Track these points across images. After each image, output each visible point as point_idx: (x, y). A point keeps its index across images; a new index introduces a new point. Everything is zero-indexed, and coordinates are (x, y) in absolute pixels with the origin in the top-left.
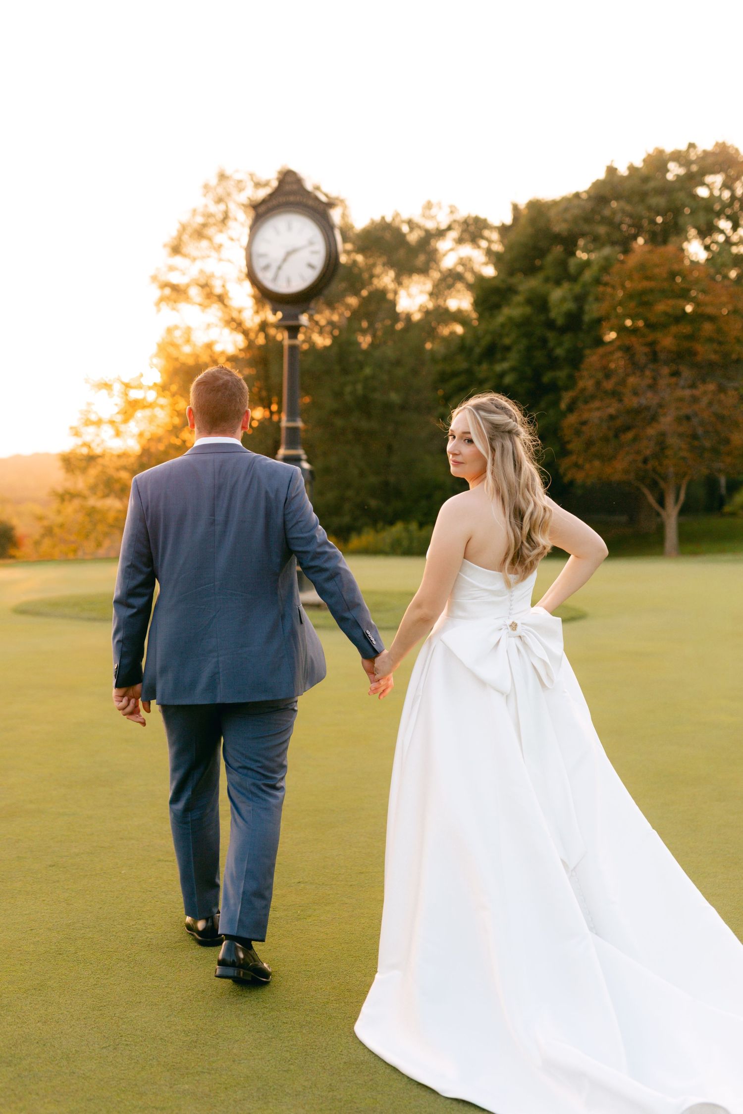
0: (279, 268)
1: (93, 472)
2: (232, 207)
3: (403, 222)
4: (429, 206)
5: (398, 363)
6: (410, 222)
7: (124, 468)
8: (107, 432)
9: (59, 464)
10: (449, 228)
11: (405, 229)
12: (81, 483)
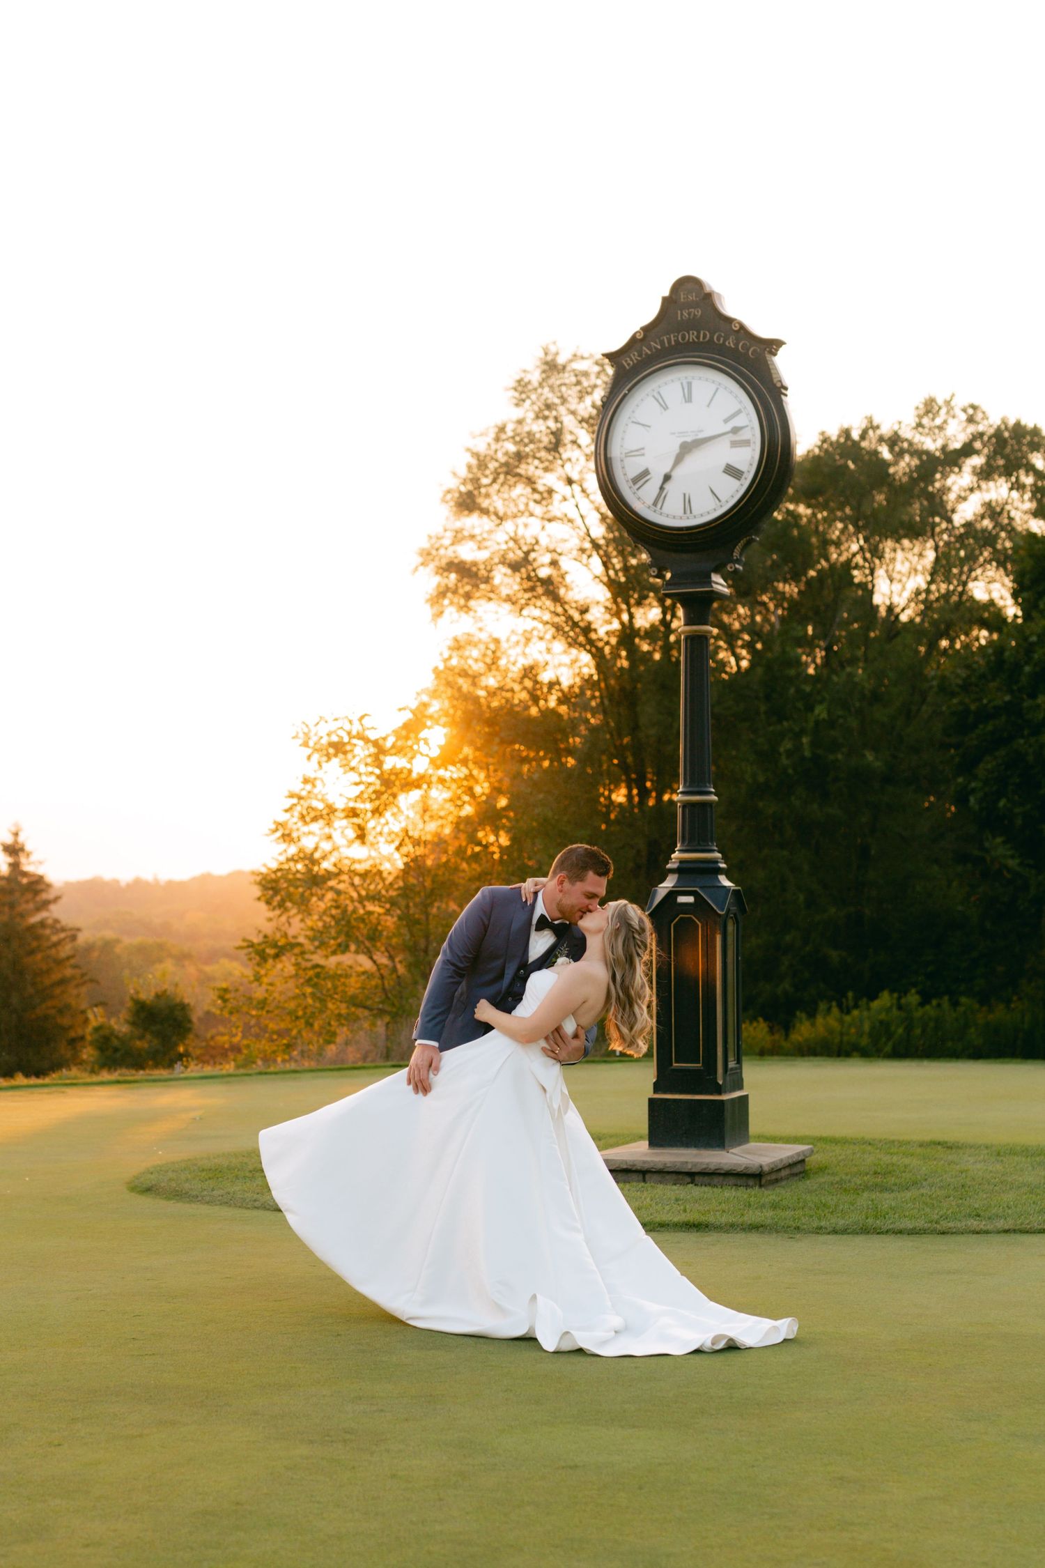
0: (667, 478)
1: (321, 903)
2: (569, 422)
3: (881, 439)
4: (930, 407)
5: (876, 698)
6: (893, 441)
7: (375, 898)
8: (343, 830)
9: (257, 891)
10: (967, 450)
11: (886, 454)
12: (297, 927)
